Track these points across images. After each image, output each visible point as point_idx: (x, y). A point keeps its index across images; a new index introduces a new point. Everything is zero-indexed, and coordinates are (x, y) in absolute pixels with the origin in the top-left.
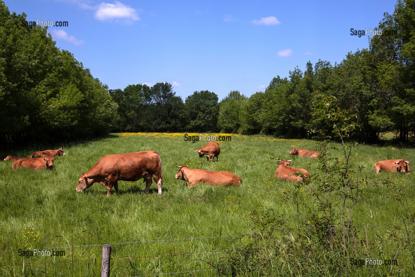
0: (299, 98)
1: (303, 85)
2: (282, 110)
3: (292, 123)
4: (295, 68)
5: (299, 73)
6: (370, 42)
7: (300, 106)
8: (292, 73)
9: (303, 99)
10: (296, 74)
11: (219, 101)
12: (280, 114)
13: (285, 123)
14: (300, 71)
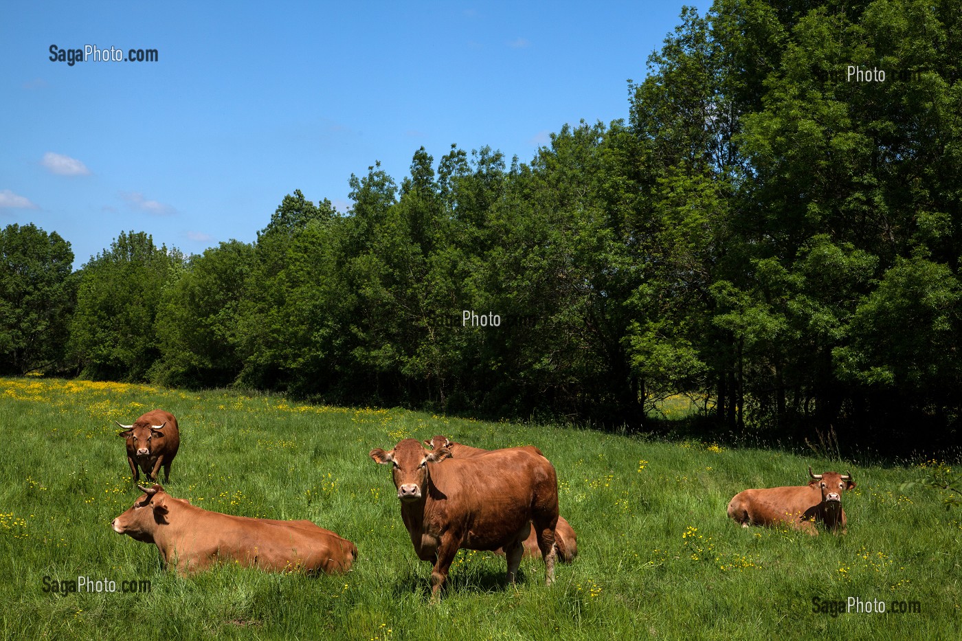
0: (385, 269)
1: (397, 226)
2: (321, 307)
3: (358, 352)
4: (371, 168)
5: (383, 185)
6: (634, 99)
7: (387, 295)
8: (362, 186)
9: (397, 273)
10: (373, 189)
11: (76, 266)
12: (315, 321)
13: (331, 352)
14: (385, 179)
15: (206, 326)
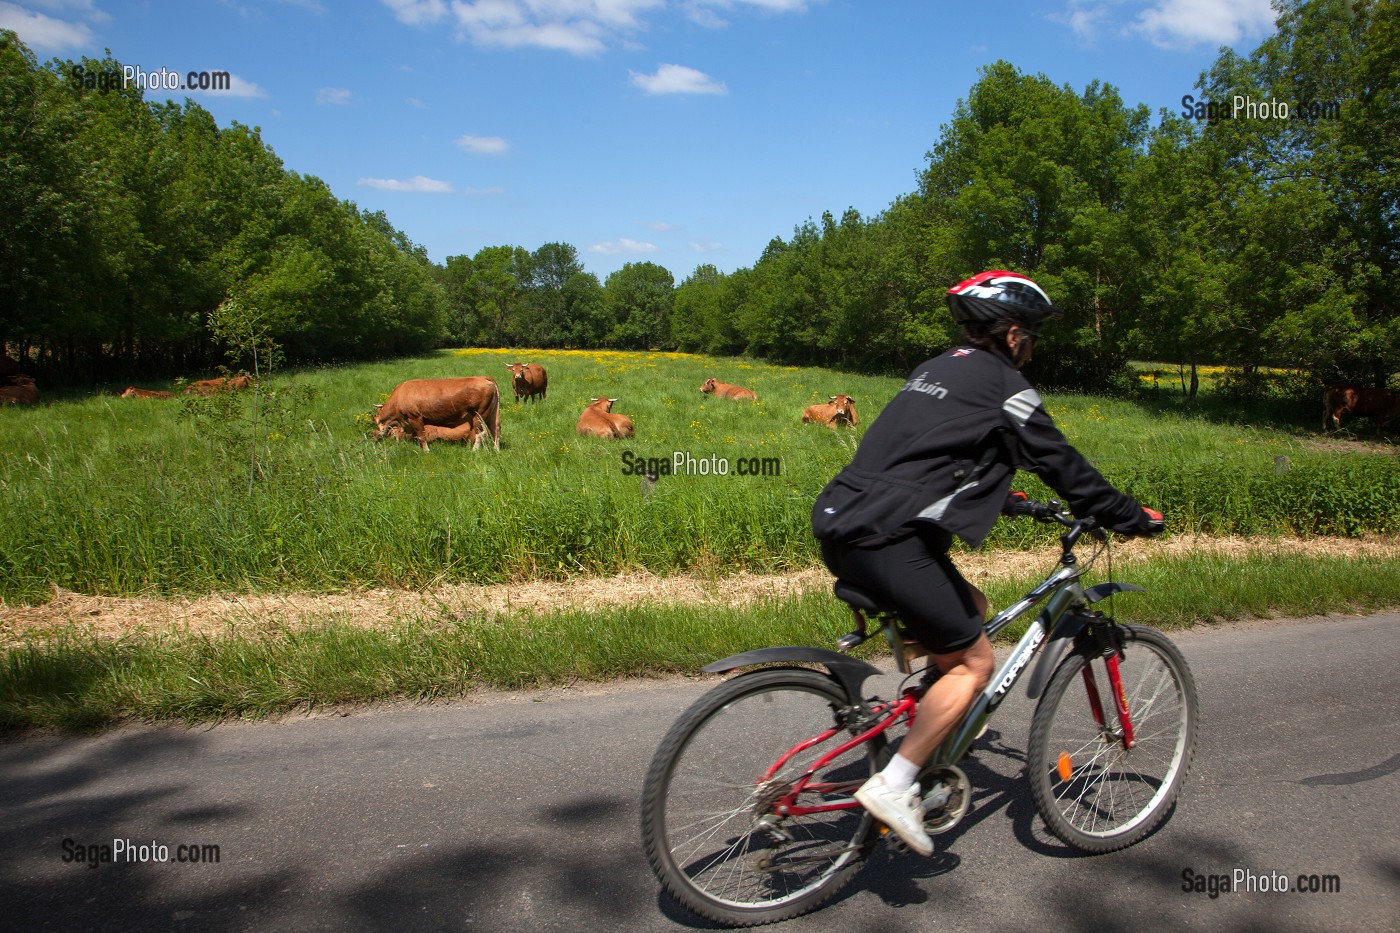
0: (808, 282)
2: (777, 307)
3: (795, 333)
10: (807, 235)
13: (783, 333)
15: (727, 319)
